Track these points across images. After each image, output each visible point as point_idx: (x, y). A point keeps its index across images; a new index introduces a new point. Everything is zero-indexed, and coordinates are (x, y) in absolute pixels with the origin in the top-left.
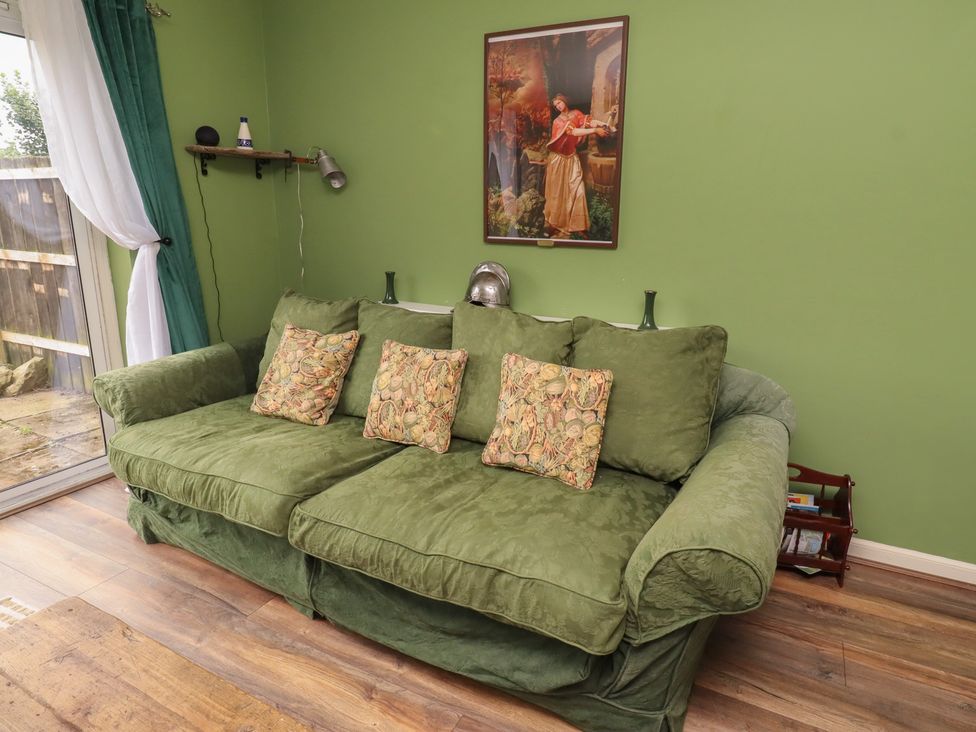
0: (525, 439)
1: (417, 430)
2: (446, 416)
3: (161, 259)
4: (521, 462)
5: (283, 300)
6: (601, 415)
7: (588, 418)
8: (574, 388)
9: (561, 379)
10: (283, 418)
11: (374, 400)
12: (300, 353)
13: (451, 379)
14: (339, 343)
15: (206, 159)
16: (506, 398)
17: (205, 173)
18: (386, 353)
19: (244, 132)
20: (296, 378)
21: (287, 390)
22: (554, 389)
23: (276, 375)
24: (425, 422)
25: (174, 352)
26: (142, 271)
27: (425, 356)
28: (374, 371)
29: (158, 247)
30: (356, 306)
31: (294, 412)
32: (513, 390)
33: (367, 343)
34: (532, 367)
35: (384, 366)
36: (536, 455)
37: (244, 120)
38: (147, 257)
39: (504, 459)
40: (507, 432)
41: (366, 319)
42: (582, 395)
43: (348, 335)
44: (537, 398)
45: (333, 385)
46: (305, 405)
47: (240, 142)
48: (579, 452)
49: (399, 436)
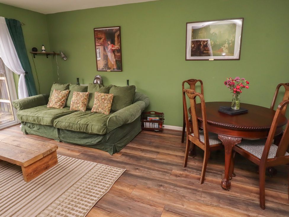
0: (98, 107)
1: (80, 107)
2: (85, 104)
3: (26, 77)
4: (98, 111)
5: (53, 85)
6: (111, 102)
7: (109, 102)
8: (106, 97)
9: (104, 96)
10: (54, 108)
11: (72, 103)
12: (57, 95)
13: (86, 97)
14: (65, 92)
15: (35, 54)
16: (95, 100)
17: (34, 57)
18: (74, 93)
19: (43, 48)
20: (56, 100)
21: (54, 102)
22: (103, 97)
23: (52, 100)
24: (81, 106)
25: (29, 96)
26: (21, 79)
27: (81, 94)
28: (72, 97)
29: (25, 74)
30: (69, 85)
31: (56, 106)
32: (96, 98)
33: (71, 92)
34: (99, 94)
35: (74, 96)
36: (100, 109)
37: (43, 45)
38: (22, 76)
39: (95, 111)
40: (95, 106)
41: (71, 88)
42: (108, 98)
43: (67, 91)
44: (100, 99)
45: (64, 101)
46: (58, 105)
47: (42, 50)
48: (107, 108)
49: (76, 109)
